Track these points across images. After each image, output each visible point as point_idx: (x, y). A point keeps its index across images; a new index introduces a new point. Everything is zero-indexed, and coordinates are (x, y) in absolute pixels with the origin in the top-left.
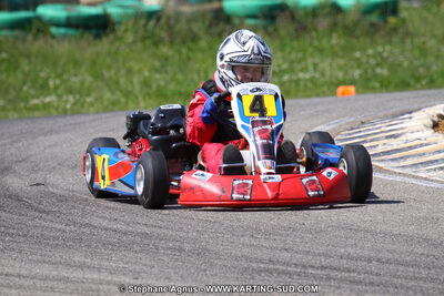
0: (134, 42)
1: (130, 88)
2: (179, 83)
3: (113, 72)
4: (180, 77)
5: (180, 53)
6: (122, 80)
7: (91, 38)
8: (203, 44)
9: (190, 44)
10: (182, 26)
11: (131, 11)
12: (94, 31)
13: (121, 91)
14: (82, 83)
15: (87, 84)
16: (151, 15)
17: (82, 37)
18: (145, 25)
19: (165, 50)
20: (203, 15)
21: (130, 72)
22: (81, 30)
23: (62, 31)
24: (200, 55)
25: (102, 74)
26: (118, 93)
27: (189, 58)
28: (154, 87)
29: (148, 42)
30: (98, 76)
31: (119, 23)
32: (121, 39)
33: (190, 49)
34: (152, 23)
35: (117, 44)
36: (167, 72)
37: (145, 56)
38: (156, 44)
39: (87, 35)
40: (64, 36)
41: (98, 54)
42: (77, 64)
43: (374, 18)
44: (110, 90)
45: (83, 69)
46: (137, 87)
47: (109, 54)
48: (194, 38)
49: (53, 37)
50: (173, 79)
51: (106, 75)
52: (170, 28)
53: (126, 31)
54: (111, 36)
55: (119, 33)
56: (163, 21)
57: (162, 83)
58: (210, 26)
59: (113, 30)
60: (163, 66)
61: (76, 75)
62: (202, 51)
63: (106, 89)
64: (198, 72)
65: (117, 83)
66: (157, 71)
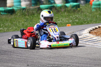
0: (20, 15)
1: (19, 26)
2: (31, 24)
3: (15, 22)
4: (31, 23)
5: (31, 18)
6: (17, 24)
7: (10, 15)
8: (36, 15)
9: (33, 15)
10: (31, 12)
11: (19, 8)
12: (11, 13)
13: (17, 26)
14: (8, 25)
15: (9, 25)
16: (24, 9)
17: (8, 14)
18: (22, 11)
19: (27, 17)
20: (35, 9)
21: (19, 22)
22: (8, 13)
23: (3, 13)
24: (35, 18)
25: (13, 23)
26: (17, 27)
27: (32, 19)
28: (25, 25)
29: (23, 15)
30: (12, 23)
31: (16, 11)
32: (17, 15)
33: (33, 17)
34: (24, 11)
35: (16, 16)
36: (28, 22)
37: (22, 18)
38: (25, 16)
39: (9, 14)
40: (4, 14)
41: (12, 18)
42: (7, 21)
43: (74, 8)
44: (15, 26)
45: (9, 22)
46: (21, 25)
47: (14, 18)
48: (34, 14)
49: (1, 15)
50: (29, 23)
51: (14, 23)
52: (28, 12)
53: (18, 13)
54: (15, 14)
55: (17, 13)
56: (26, 10)
57: (27, 24)
58: (37, 11)
59: (15, 13)
60: (27, 20)
61: (7, 23)
62: (36, 17)
63: (14, 26)
64: (35, 22)
65: (16, 24)
66: (25, 22)
